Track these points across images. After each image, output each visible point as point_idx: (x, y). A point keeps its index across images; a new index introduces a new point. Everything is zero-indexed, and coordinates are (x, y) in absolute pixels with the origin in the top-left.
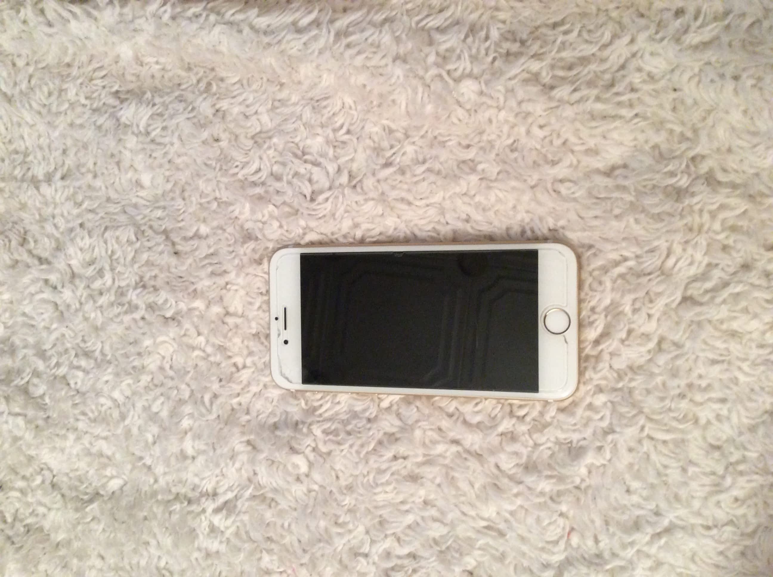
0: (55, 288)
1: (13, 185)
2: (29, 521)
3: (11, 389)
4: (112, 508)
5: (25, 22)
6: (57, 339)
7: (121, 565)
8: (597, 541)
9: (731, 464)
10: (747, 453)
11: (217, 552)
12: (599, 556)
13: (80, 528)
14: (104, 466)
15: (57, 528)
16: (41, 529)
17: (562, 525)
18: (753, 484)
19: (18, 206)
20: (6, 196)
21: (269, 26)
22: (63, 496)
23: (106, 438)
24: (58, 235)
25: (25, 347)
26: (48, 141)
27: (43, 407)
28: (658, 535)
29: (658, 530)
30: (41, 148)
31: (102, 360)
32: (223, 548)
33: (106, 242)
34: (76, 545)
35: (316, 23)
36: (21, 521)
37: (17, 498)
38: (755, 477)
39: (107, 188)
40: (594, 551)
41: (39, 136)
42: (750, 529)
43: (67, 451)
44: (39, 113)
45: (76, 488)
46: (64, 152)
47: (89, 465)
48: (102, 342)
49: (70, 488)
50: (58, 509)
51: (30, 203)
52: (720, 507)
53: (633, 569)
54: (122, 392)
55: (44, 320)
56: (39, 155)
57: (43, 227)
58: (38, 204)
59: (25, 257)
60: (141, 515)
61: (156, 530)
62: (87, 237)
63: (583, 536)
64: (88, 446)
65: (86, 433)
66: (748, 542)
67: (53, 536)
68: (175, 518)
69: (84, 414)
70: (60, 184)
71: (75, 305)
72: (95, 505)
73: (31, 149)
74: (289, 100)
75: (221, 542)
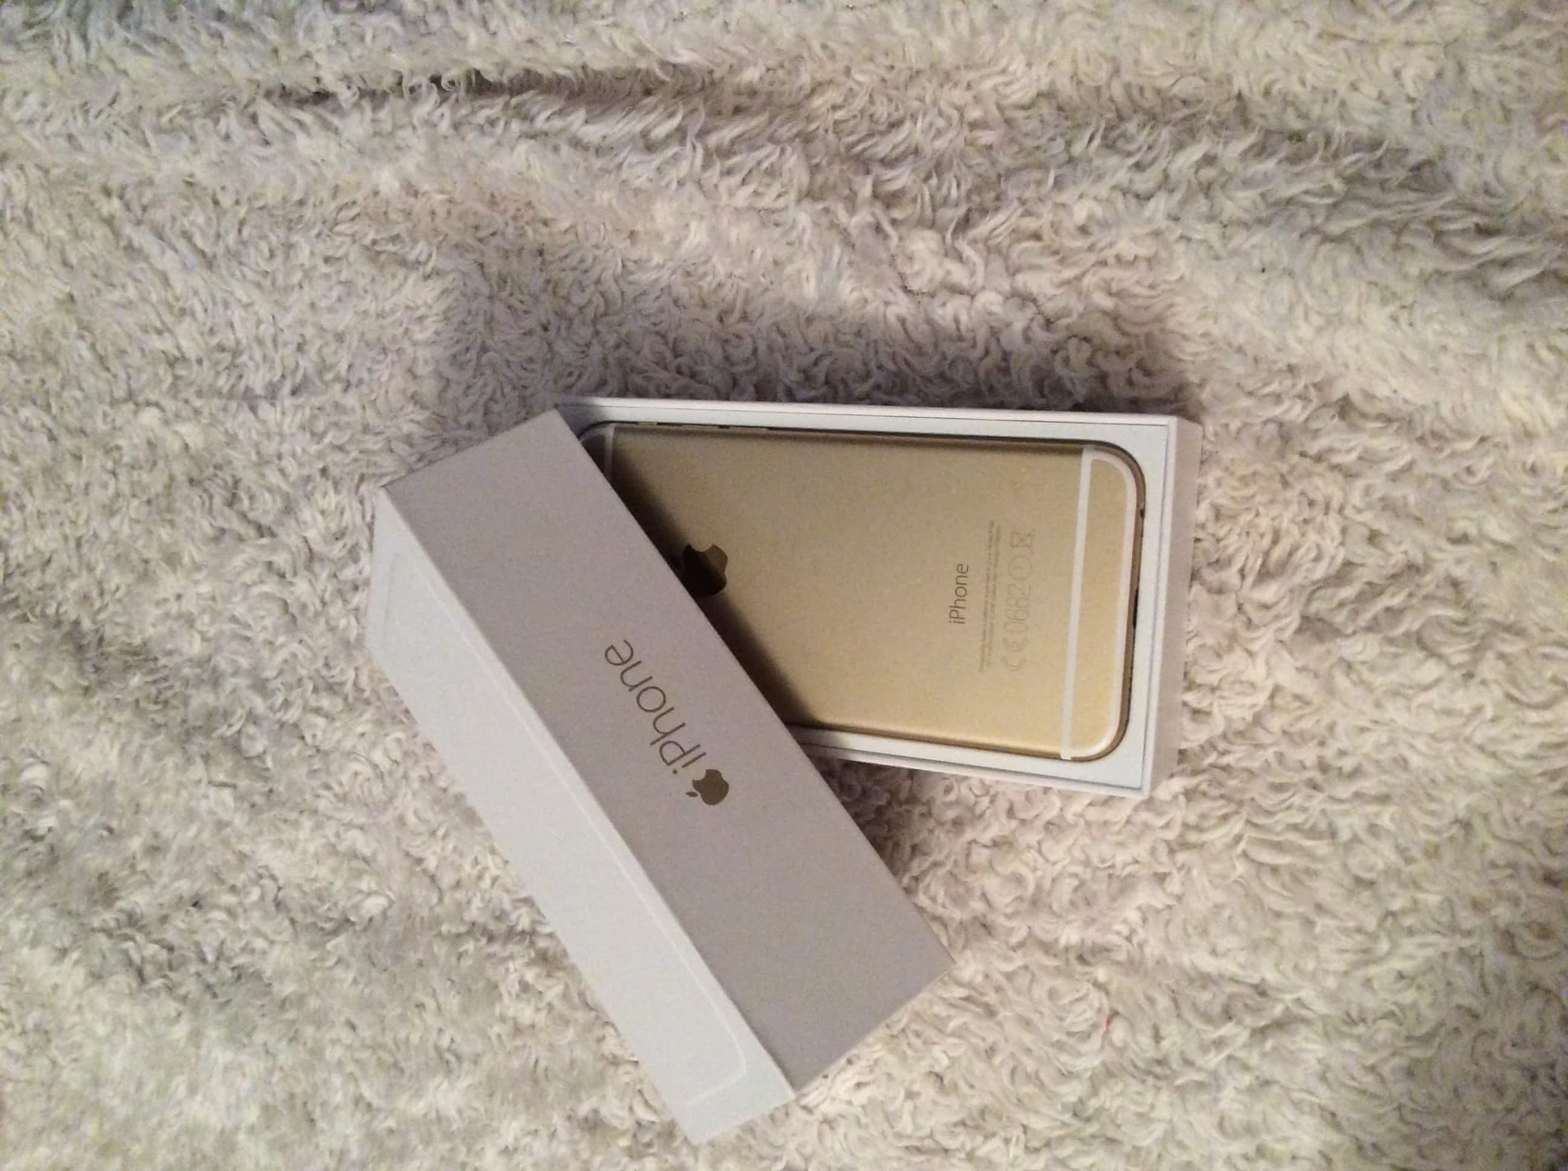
0: (282, 576)
1: (217, 402)
2: (241, 960)
3: (211, 743)
4: (367, 946)
5: (227, 137)
6: (286, 661)
7: (380, 1040)
8: (1157, 1037)
9: (1393, 914)
10: (1421, 896)
11: (533, 1026)
12: (1161, 1062)
13: (317, 975)
14: (359, 874)
15: (281, 975)
16: (257, 975)
17: (1096, 1004)
18: (1430, 952)
19: (223, 439)
20: (205, 421)
21: (604, 137)
22: (293, 922)
23: (361, 828)
24: (285, 487)
25: (235, 674)
26: (272, 330)
27: (262, 775)
28: (1260, 1033)
29: (1262, 1023)
30: (260, 342)
31: (356, 699)
32: (541, 1018)
33: (362, 502)
34: (313, 1003)
36: (229, 960)
37: (222, 922)
38: (1432, 938)
39: (364, 408)
40: (1151, 1053)
41: (259, 323)
42: (1423, 1030)
43: (300, 847)
44: (258, 285)
45: (312, 910)
46: (300, 348)
47: (335, 871)
48: (356, 669)
49: (306, 910)
50: (285, 943)
51: (241, 435)
52: (1372, 988)
53: (1219, 1088)
54: (386, 753)
55: (264, 628)
56: (258, 356)
57: (262, 476)
58: (254, 436)
59: (236, 525)
60: (413, 957)
61: (437, 984)
62: (331, 492)
63: (1132, 1028)
64: (333, 839)
65: (329, 818)
66: (1417, 1053)
67: (276, 987)
68: (467, 963)
69: (328, 787)
70: (289, 402)
71: (314, 605)
72: (341, 940)
73: (244, 342)
74: (649, 260)
75: (538, 1010)
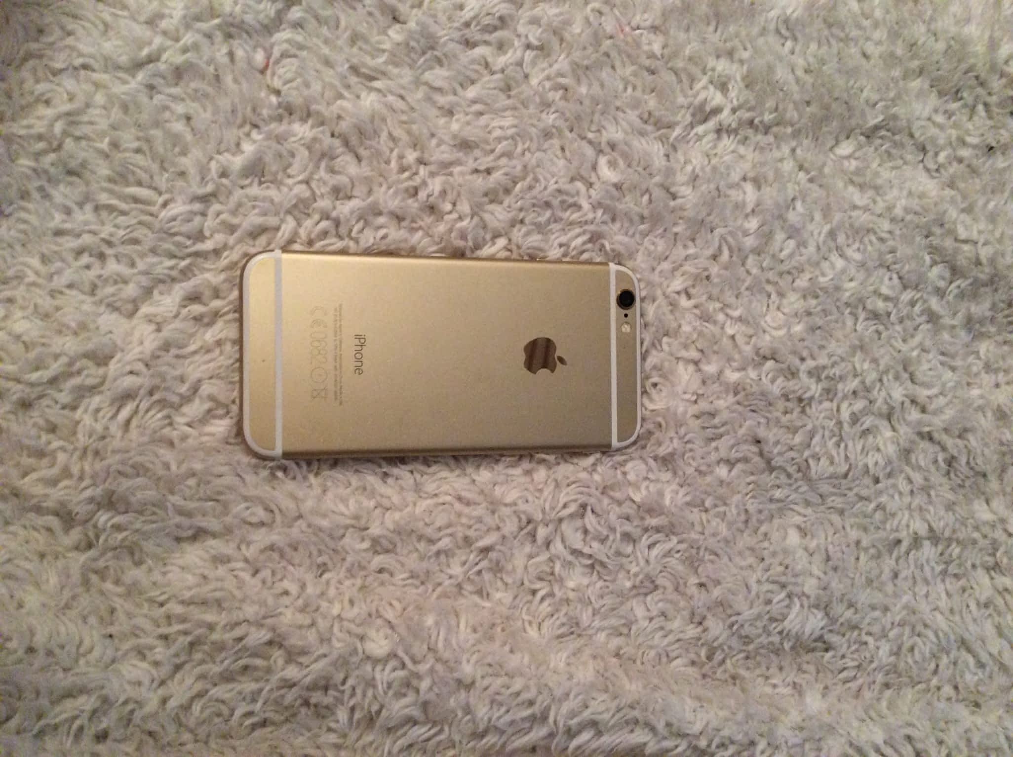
0: (913, 402)
1: (961, 535)
2: (955, 106)
3: (973, 274)
4: (850, 118)
5: (941, 742)
6: (912, 336)
7: (841, 44)
8: (231, 55)
9: (54, 151)
10: (32, 164)
11: (718, 57)
12: (229, 36)
13: (892, 94)
14: (858, 172)
15: (920, 94)
16: (941, 94)
17: (276, 78)
18: (25, 122)
19: (957, 508)
20: (971, 521)
21: (632, 731)
22: (912, 136)
23: (855, 207)
24: (908, 469)
25: (953, 327)
26: (917, 590)
27: (933, 250)
28: (152, 59)
29: (151, 65)
30: (926, 582)
31: (856, 307)
32: (711, 62)
33: (847, 457)
34: (897, 73)
35: (571, 734)
36: (965, 106)
37: (970, 135)
38: (22, 132)
39: (844, 528)
40: (235, 43)
41: (927, 596)
42: (31, 63)
43: (905, 193)
44: (926, 626)
45: (895, 144)
46: (896, 575)
47: (877, 174)
48: (855, 330)
49: (902, 145)
50: (918, 119)
51: (942, 513)
52: (68, 93)
53: (185, 17)
54: (833, 266)
55: (929, 361)
56: (927, 569)
57: (926, 479)
58: (931, 508)
59: (949, 442)
60: (812, 109)
61: (795, 88)
62: (871, 466)
63: (250, 62)
64: (878, 199)
65: (879, 216)
66: (34, 46)
67: (926, 86)
68: (770, 103)
69: (881, 240)
70: (903, 534)
71: (888, 378)
72: (872, 122)
73: (939, 580)
74: (609, 635)
75: (713, 70)
